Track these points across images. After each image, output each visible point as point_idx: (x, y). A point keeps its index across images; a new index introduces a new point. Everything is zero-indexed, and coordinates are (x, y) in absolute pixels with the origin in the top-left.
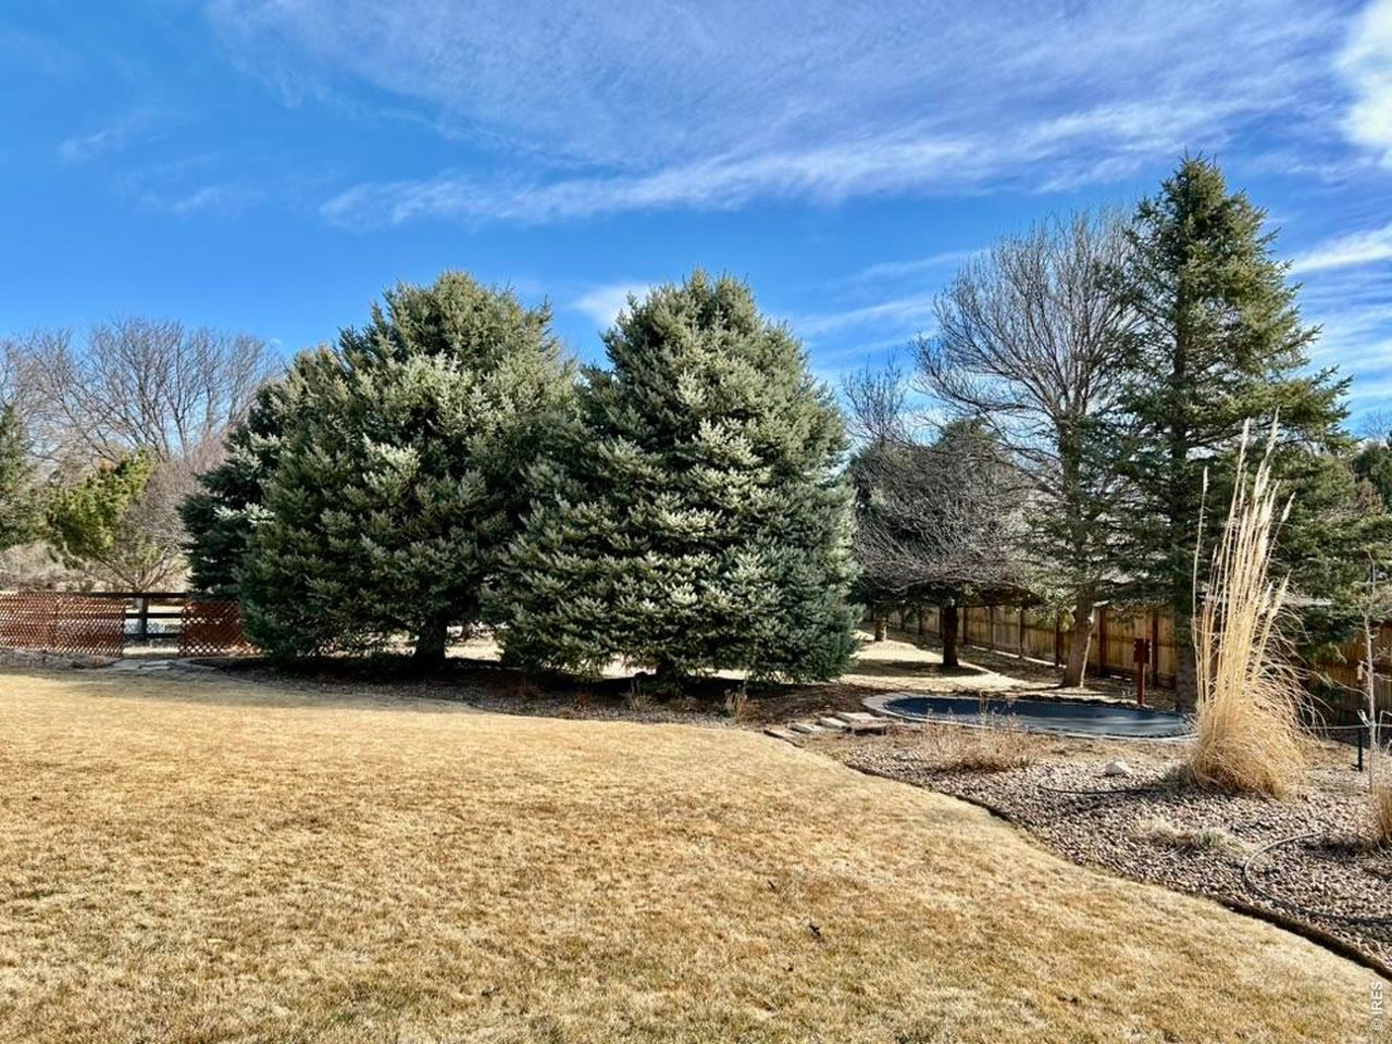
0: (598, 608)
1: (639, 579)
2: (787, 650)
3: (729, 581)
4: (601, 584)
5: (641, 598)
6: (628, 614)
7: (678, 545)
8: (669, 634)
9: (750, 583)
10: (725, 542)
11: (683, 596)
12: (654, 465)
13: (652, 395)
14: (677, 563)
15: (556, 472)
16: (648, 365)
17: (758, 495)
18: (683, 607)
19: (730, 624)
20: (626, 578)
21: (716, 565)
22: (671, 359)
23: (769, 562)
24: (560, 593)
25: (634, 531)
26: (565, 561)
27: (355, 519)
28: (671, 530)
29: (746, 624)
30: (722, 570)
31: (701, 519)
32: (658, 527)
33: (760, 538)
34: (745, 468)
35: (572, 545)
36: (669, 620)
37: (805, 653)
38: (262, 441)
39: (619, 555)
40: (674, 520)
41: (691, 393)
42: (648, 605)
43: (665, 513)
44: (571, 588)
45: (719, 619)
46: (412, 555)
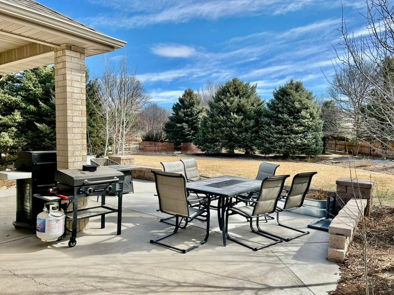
0: (283, 144)
1: (290, 139)
2: (315, 150)
3: (306, 138)
4: (283, 140)
5: (291, 142)
6: (288, 144)
7: (297, 133)
8: (295, 148)
9: (310, 138)
10: (304, 132)
11: (299, 141)
12: (291, 118)
13: (289, 106)
14: (297, 136)
15: (268, 119)
16: (287, 99)
17: (310, 123)
18: (299, 143)
19: (306, 146)
20: (288, 138)
21: (304, 136)
22: (292, 98)
23: (313, 135)
24: (275, 141)
25: (288, 130)
26: (275, 135)
27: (230, 129)
28: (295, 130)
29: (309, 146)
30: (305, 136)
31: (302, 128)
32: (293, 130)
33: (310, 131)
34: (308, 118)
35: (277, 133)
36: (296, 145)
37: (318, 151)
38: (183, 110)
39: (286, 134)
40: (296, 129)
41: (297, 105)
42: (293, 143)
43: (295, 128)
44: (277, 140)
45: (304, 145)
46: (243, 135)
